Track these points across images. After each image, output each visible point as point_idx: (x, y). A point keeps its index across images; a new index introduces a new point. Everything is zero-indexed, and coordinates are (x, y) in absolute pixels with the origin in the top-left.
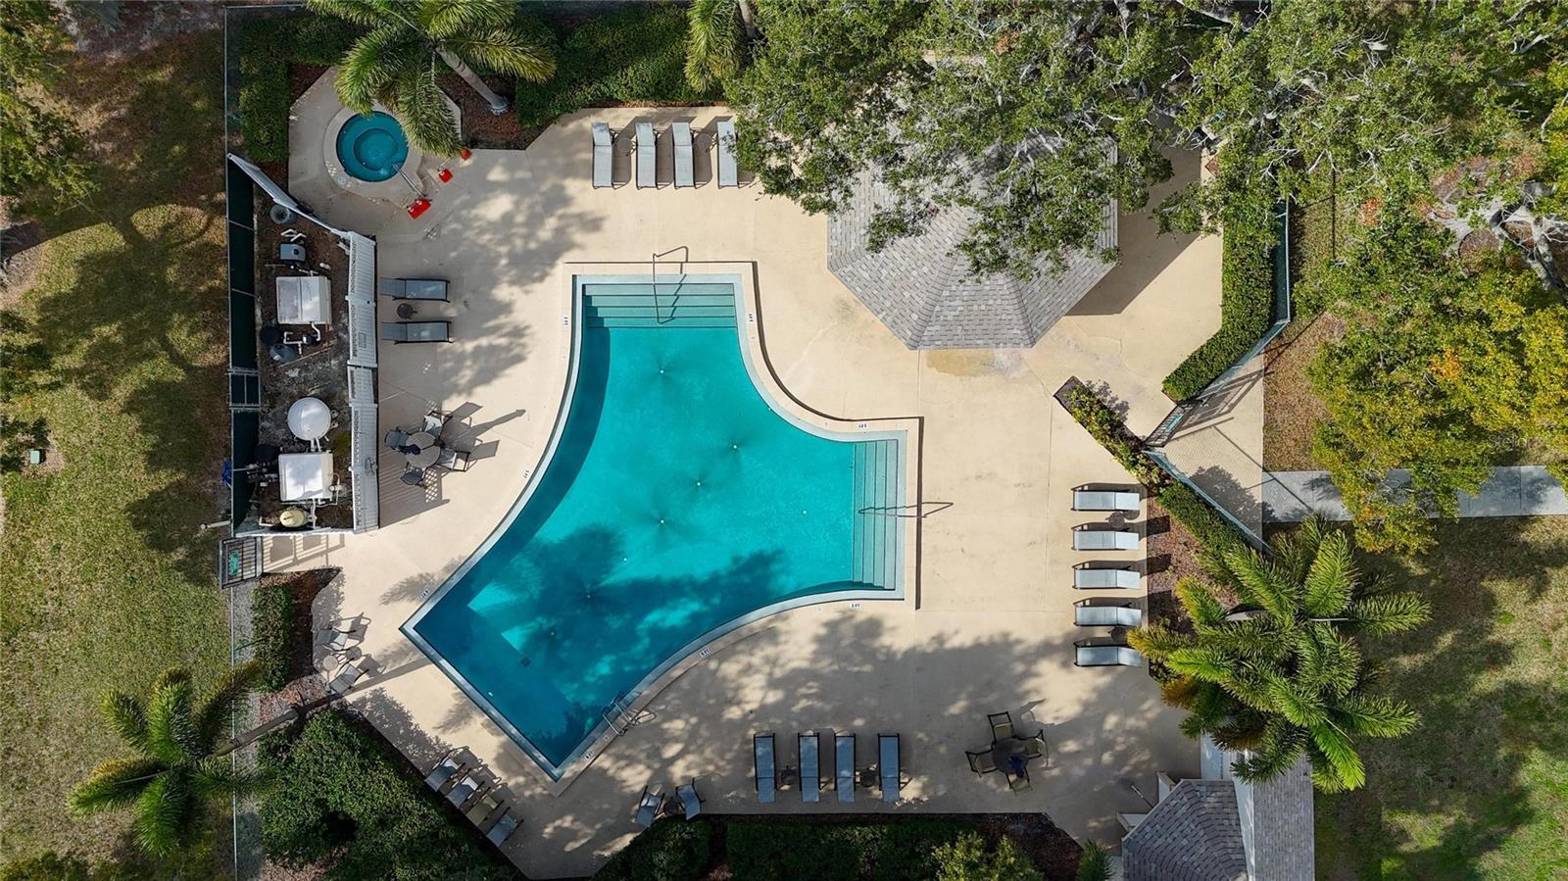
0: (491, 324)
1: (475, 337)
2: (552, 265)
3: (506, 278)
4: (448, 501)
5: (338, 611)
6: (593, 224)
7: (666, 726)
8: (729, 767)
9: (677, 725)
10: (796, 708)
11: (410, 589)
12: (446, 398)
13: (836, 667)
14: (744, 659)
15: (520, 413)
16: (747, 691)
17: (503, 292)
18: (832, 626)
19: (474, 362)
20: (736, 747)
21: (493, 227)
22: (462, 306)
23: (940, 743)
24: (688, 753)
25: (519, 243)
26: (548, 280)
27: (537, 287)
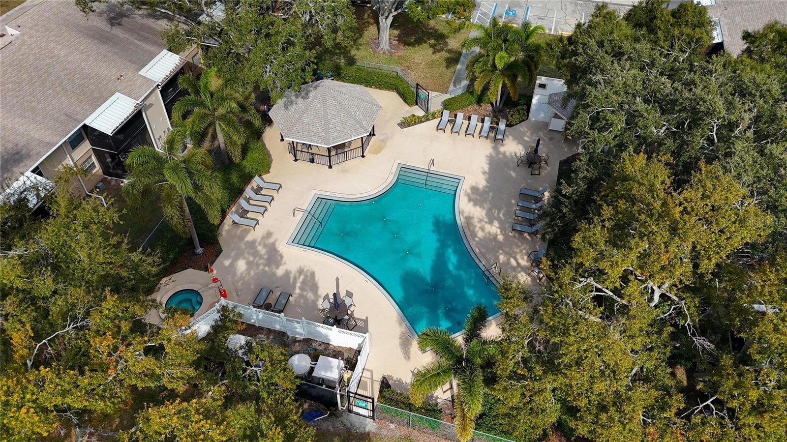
0: (292, 280)
1: (295, 288)
2: (278, 251)
3: (275, 270)
4: (367, 318)
5: (406, 383)
6: (269, 234)
7: (501, 262)
8: (525, 245)
9: (502, 258)
10: (503, 218)
11: (405, 345)
12: (317, 306)
13: (488, 203)
14: (477, 229)
15: (337, 279)
16: (491, 231)
17: (280, 272)
18: (470, 200)
19: (306, 291)
20: (516, 241)
21: (248, 270)
22: (278, 289)
23: (526, 181)
24: (516, 257)
25: (261, 261)
26: (283, 255)
27: (284, 260)
